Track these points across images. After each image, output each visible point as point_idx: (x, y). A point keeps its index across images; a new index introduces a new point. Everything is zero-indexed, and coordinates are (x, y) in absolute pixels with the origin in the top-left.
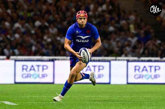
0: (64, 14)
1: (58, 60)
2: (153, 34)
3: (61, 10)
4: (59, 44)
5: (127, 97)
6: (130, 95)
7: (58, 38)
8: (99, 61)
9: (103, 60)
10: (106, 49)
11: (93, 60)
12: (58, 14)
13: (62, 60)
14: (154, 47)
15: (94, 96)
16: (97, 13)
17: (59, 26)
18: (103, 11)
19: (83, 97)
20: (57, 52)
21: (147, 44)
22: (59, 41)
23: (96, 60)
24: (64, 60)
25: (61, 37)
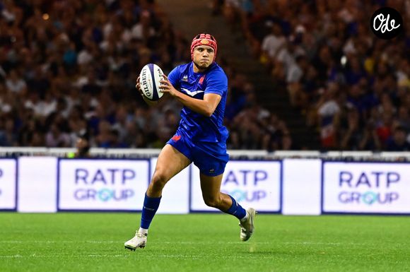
0: (42, 46)
1: (28, 155)
2: (250, 97)
3: (35, 37)
4: (30, 117)
5: (188, 244)
6: (197, 239)
7: (28, 104)
8: (124, 158)
9: (133, 157)
10: (141, 131)
11: (109, 156)
12: (27, 46)
13: (36, 155)
14: (254, 127)
15: (112, 242)
16: (119, 45)
17: (31, 75)
18: (134, 40)
19: (86, 242)
20: (25, 136)
21: (236, 119)
22: (31, 110)
23: (116, 156)
24: (41, 155)
25: (35, 102)
